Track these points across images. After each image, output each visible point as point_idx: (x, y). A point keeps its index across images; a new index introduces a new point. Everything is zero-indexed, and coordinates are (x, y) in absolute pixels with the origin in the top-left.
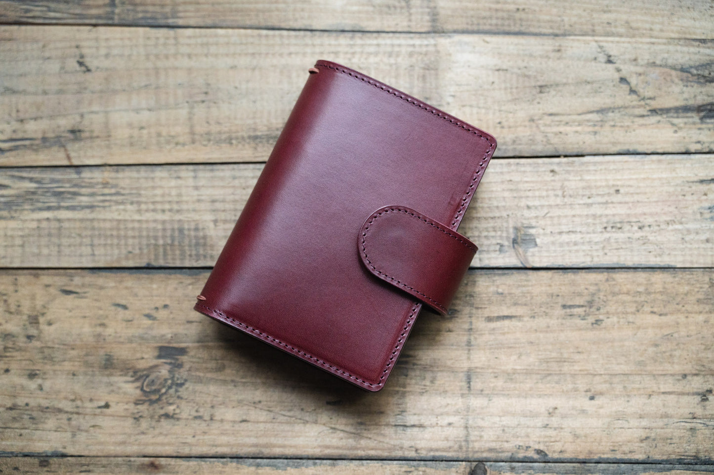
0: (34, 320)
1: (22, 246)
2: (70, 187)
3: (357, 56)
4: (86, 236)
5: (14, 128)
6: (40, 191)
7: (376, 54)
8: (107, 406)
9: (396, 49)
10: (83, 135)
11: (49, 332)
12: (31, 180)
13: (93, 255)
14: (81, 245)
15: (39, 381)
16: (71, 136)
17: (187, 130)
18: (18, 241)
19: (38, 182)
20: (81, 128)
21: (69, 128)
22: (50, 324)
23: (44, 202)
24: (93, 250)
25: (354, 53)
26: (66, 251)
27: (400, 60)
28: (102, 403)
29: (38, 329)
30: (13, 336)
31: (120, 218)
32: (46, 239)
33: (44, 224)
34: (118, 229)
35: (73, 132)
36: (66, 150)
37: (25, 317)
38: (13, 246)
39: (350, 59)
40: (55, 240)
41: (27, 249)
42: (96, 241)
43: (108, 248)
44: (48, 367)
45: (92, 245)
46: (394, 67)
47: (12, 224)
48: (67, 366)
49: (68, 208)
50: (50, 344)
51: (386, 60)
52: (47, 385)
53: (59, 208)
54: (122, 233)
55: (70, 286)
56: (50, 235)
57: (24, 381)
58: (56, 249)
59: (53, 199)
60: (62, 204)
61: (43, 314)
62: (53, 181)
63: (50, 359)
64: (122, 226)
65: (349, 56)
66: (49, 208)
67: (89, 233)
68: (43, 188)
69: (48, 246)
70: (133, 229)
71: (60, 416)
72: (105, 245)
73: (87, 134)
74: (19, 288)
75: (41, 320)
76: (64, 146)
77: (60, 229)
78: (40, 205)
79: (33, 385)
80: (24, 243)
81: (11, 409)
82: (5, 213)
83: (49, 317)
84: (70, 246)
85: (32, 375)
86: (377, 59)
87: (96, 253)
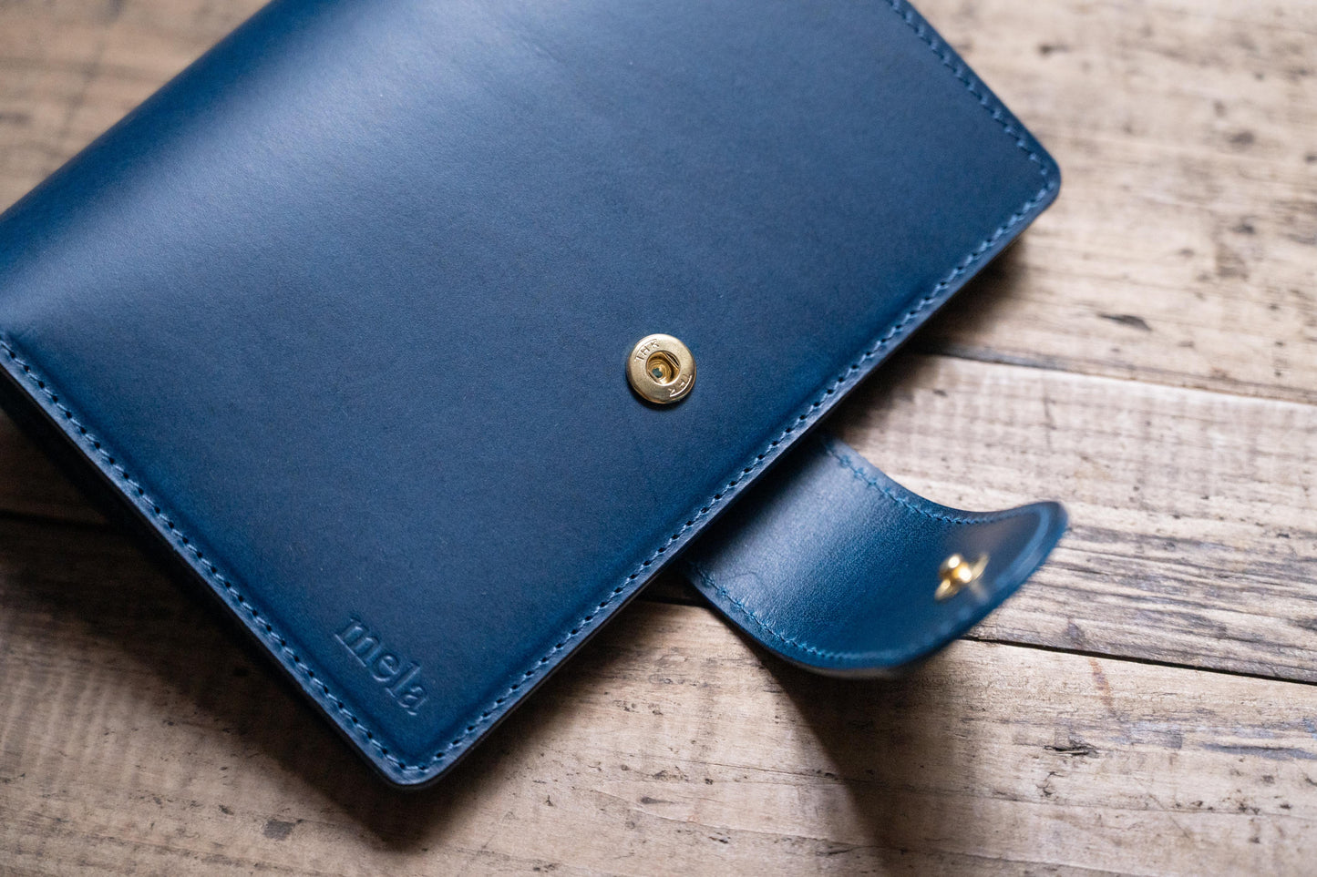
0: (1229, 268)
1: (1254, 452)
2: (1103, 594)
3: (155, 839)
4: (1064, 453)
5: (1272, 790)
6: (1197, 596)
7: (95, 837)
8: (1046, 50)
9: (31, 840)
10: (1047, 735)
11: (1190, 233)
12: (1222, 633)
13: (1046, 400)
14: (1083, 433)
15: (1222, 125)
16: (1087, 737)
17: (724, 699)
18: (1266, 466)
19: (1201, 622)
20: (1051, 759)
21: (1092, 764)
22: (1187, 253)
23: (1186, 563)
24: (1047, 414)
25: (164, 849)
26: (1127, 422)
27: (34, 805)
28: (1057, 58)
29: (1222, 246)
30: (1292, 237)
31: (961, 488)
32: (1182, 462)
33: (1188, 502)
34: (967, 458)
35: (1080, 750)
36: (1107, 701)
37: (1255, 278)
38: (1286, 457)
39: (181, 832)
40: (1159, 455)
41: (1240, 440)
42: (1036, 436)
43: (1003, 415)
44: (1198, 152)
45: (1050, 426)
46: (56, 787)
47: (1285, 516)
48: (1143, 148)
49: (1115, 536)
50: (1192, 205)
51: (75, 810)
52: (1203, 114)
53: (1142, 539)
54: (957, 448)
55: (1124, 340)
56: (1174, 472)
57: (1263, 129)
58: (1155, 432)
59: (1156, 569)
60: (1130, 549)
61: (1204, 278)
62: (1155, 619)
63: (1190, 169)
64: (957, 464)
65: (181, 844)
66: (1171, 542)
67: (1056, 462)
68: (1185, 603)
69: (1180, 442)
70: (924, 454)
71: (1171, 43)
72: (1010, 423)
73: (1036, 734)
74: (1272, 351)
75: (1209, 264)
76: (1113, 713)
77: (1140, 484)
78: (1197, 556)
79: (1241, 119)
80: (1251, 462)
81: (1303, 72)
82: (1305, 549)
83: (1188, 269)
84: (1116, 434)
85: (1243, 139)
86: (100, 817)
87: (1037, 407)
